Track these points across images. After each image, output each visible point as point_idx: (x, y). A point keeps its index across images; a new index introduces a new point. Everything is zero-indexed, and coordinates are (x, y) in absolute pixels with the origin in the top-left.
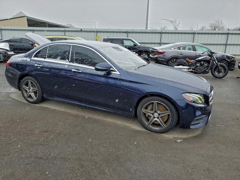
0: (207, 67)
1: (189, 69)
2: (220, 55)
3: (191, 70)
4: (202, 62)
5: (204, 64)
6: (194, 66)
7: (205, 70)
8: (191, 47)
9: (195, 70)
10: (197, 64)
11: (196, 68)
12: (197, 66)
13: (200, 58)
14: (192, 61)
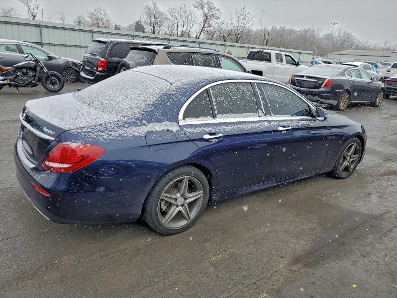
0: (33, 77)
1: (4, 80)
2: (62, 61)
3: (9, 82)
4: (24, 70)
5: (27, 72)
6: (12, 75)
7: (31, 82)
8: (15, 47)
9: (14, 81)
10: (17, 73)
11: (16, 78)
12: (18, 76)
13: (19, 64)
14: (8, 68)
